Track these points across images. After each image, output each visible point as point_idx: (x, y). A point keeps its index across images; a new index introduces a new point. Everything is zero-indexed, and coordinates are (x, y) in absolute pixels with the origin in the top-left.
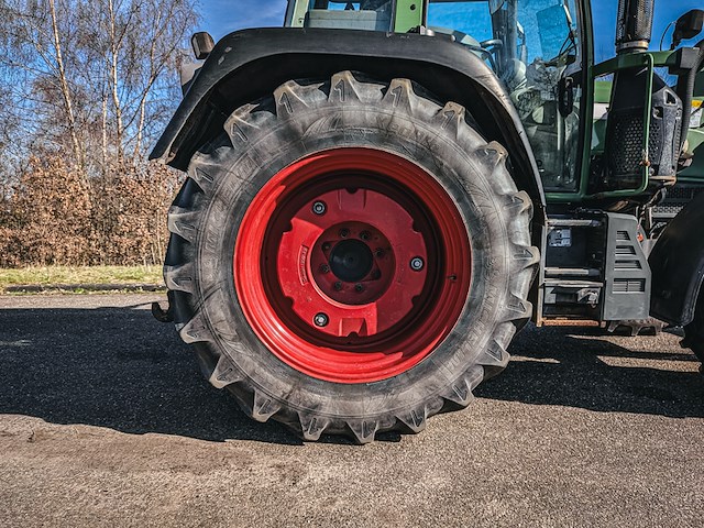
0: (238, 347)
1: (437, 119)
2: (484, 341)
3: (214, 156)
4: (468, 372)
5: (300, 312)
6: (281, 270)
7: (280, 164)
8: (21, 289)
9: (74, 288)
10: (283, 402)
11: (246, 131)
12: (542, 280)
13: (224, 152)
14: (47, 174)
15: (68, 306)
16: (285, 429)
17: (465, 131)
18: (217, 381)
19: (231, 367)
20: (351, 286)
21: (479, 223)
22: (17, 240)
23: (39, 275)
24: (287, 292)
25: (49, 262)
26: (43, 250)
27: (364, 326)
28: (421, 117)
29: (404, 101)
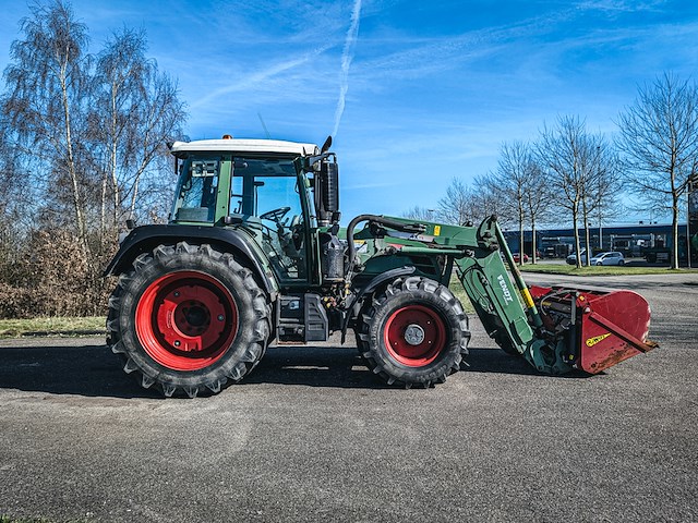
0: (136, 355)
1: (220, 260)
2: (244, 351)
3: (129, 275)
4: (237, 365)
5: (168, 340)
6: (159, 321)
7: (155, 278)
8: (32, 334)
9: (70, 333)
10: (155, 379)
11: (142, 265)
12: (278, 324)
13: (133, 274)
14: (54, 245)
15: (65, 344)
16: (157, 392)
17: (232, 263)
18: (127, 370)
19: (133, 364)
20: (196, 328)
21: (240, 301)
22: (28, 297)
23: (45, 324)
24: (162, 331)
25: (52, 314)
26: (48, 305)
27: (197, 347)
28: (214, 259)
29: (206, 253)
